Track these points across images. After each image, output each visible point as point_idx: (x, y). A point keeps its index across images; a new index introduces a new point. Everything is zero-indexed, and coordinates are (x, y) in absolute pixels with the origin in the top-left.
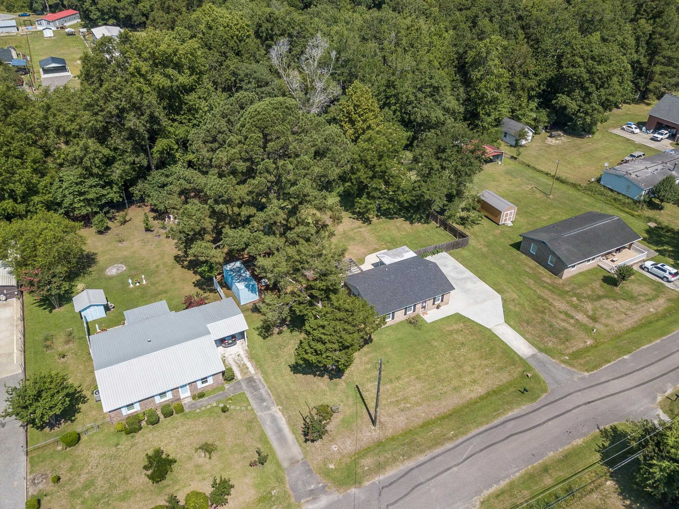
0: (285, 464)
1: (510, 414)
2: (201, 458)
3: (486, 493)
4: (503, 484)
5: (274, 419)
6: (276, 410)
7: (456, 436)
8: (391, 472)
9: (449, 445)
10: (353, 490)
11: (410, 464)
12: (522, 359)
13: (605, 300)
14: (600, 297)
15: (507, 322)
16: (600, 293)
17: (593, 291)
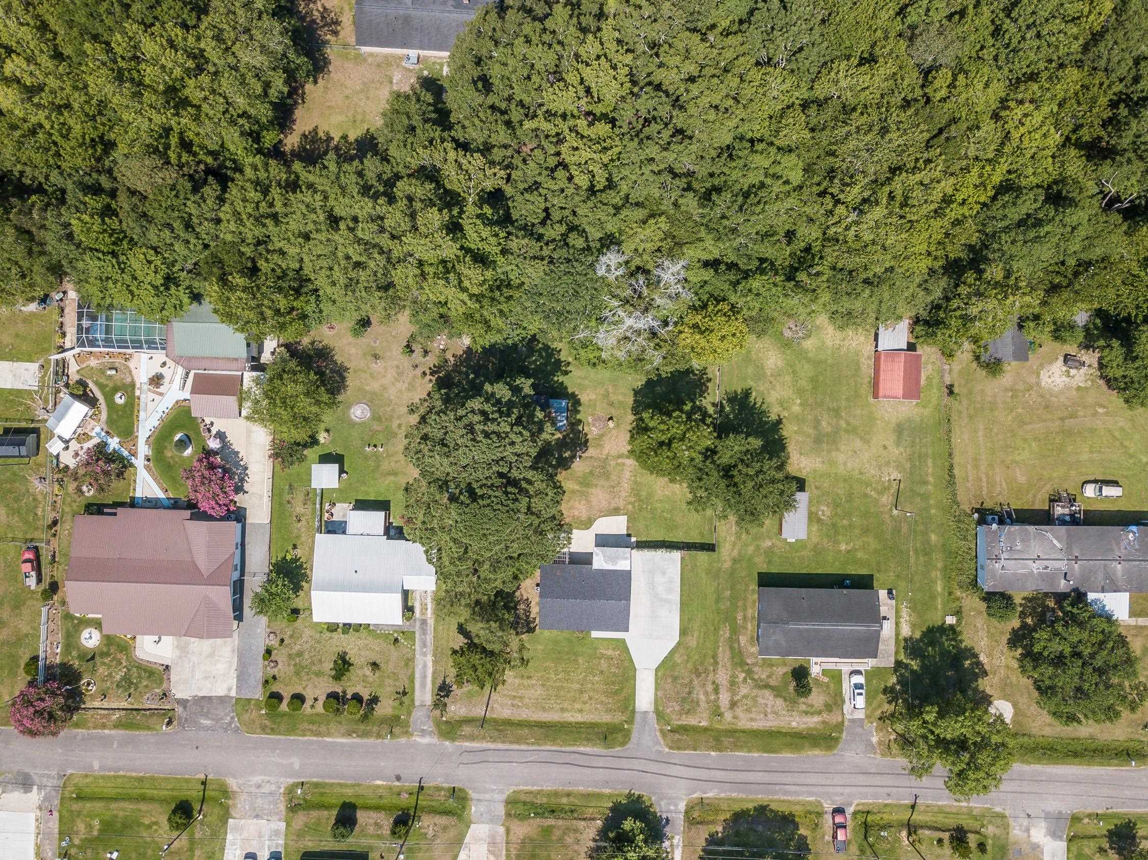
0: (417, 703)
1: (582, 749)
2: (368, 671)
3: (521, 788)
4: (535, 788)
5: (425, 666)
6: (430, 659)
7: (533, 744)
8: (476, 745)
9: (523, 747)
10: (447, 743)
11: (491, 746)
12: (633, 711)
13: (767, 692)
14: (767, 686)
15: (657, 670)
16: (773, 682)
17: (769, 677)
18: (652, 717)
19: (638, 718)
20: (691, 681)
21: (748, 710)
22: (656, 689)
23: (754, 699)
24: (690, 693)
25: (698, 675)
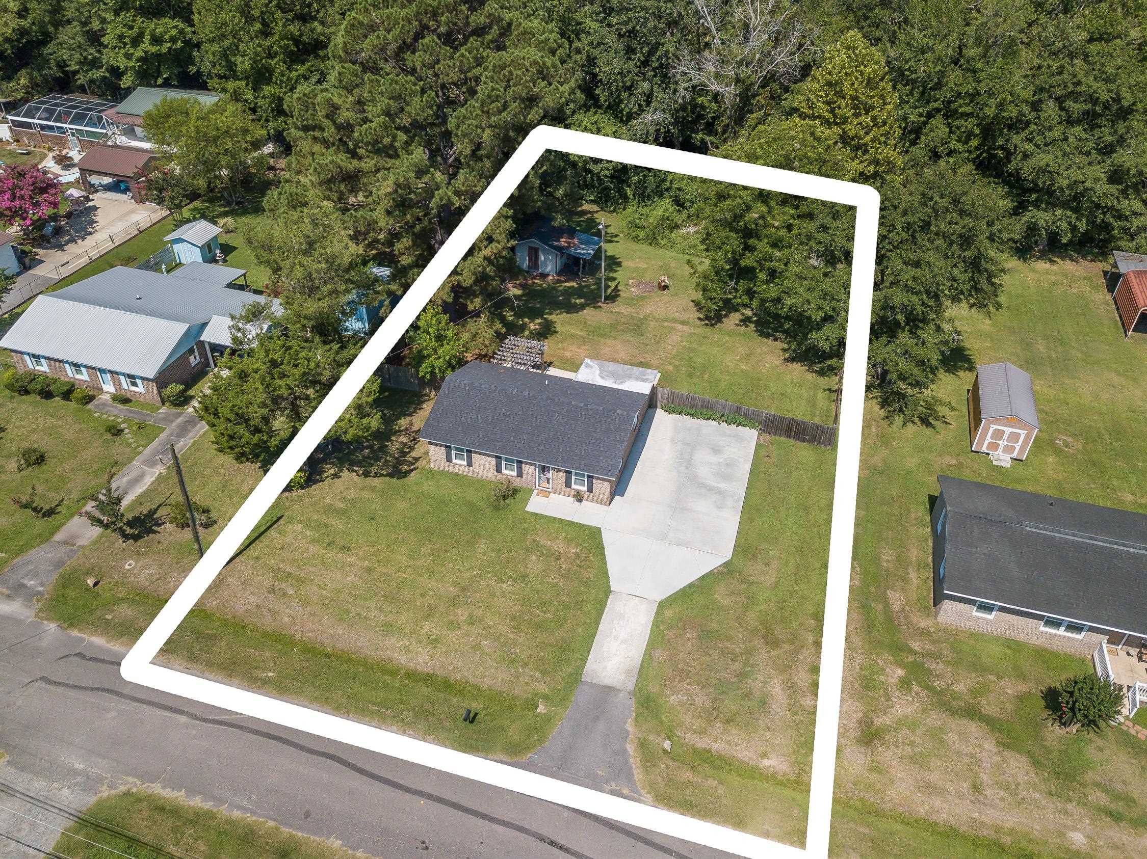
0: (58, 538)
3: (158, 789)
5: (136, 480)
6: (155, 472)
10: (52, 627)
12: (576, 677)
13: (973, 728)
14: (972, 713)
15: (663, 605)
16: (989, 707)
17: (976, 692)
18: (624, 705)
19: (581, 697)
20: (750, 652)
21: (918, 760)
22: (651, 645)
23: (936, 735)
24: (742, 675)
25: (772, 642)
